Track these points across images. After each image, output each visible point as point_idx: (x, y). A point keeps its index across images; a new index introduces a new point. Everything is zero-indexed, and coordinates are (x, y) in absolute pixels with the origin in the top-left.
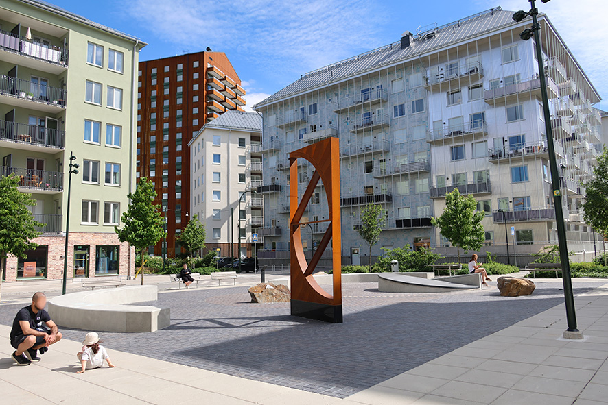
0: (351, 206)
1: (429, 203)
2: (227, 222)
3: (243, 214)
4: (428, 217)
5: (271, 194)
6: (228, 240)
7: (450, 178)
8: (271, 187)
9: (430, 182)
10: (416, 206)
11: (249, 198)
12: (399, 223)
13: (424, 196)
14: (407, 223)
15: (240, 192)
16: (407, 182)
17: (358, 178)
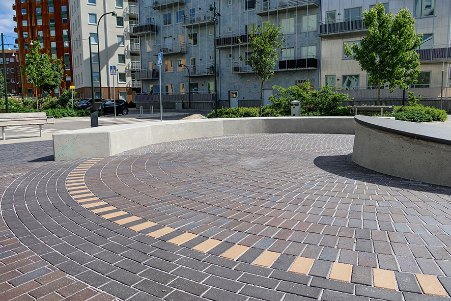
0: (231, 46)
1: (315, 42)
2: (106, 66)
3: (122, 58)
4: (315, 57)
5: (148, 35)
6: (108, 84)
7: (342, 13)
8: (147, 27)
9: (319, 19)
10: (302, 46)
11: (128, 42)
12: (282, 64)
13: (311, 34)
14: (291, 64)
15: (118, 36)
16: (293, 19)
17: (239, 16)
